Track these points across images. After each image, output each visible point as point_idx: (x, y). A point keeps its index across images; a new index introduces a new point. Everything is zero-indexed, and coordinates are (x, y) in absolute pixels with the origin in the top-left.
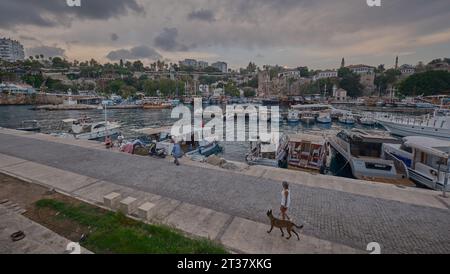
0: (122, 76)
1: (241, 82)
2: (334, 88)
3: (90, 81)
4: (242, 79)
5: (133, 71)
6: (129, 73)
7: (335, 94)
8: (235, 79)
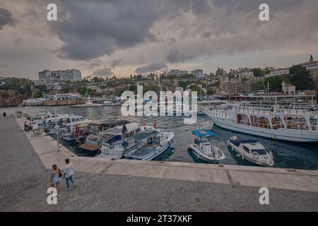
0: (129, 85)
1: (209, 83)
2: (283, 84)
3: (111, 89)
4: (211, 81)
5: (135, 81)
6: (133, 83)
7: (284, 89)
8: (205, 82)
